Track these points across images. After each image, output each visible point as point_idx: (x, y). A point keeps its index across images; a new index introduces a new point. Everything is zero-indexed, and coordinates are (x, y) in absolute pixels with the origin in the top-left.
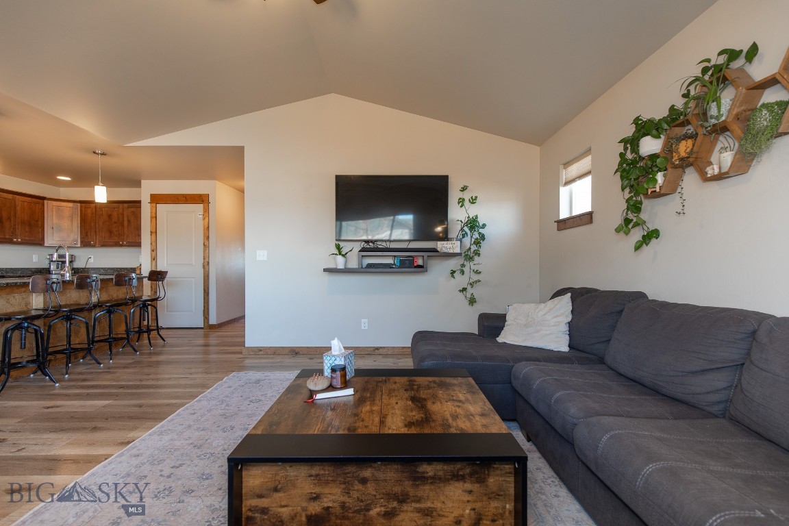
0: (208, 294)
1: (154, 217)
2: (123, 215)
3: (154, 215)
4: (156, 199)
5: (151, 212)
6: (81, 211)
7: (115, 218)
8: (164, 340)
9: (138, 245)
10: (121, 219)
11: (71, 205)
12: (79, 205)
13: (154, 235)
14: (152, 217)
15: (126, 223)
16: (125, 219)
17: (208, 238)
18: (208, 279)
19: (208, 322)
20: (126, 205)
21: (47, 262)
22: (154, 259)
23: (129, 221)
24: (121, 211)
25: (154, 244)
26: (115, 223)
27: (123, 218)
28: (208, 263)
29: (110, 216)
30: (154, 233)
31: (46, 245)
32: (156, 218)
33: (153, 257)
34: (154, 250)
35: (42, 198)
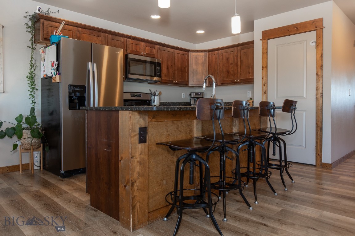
0: (321, 129)
1: (265, 53)
2: (237, 56)
3: (266, 51)
4: (268, 35)
5: (263, 48)
6: (209, 57)
7: (231, 61)
8: (292, 180)
9: (250, 81)
10: (236, 60)
11: (203, 54)
12: (207, 53)
13: (265, 70)
14: (263, 53)
15: (239, 63)
16: (239, 60)
17: (322, 67)
18: (322, 112)
19: (321, 160)
20: (239, 48)
21: (189, 98)
22: (265, 92)
23: (242, 61)
24: (235, 53)
25: (265, 78)
26: (232, 64)
27: (237, 59)
28: (322, 94)
29: (227, 59)
30: (265, 68)
31: (190, 85)
32: (267, 53)
33: (264, 91)
34: (265, 84)
35: (188, 51)
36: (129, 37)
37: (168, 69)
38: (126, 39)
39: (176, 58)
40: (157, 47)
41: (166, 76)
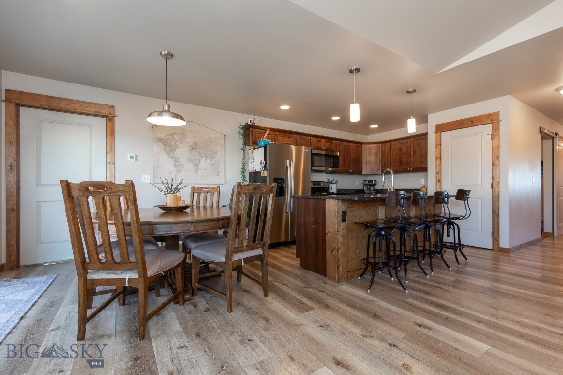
0: (498, 215)
1: (439, 144)
2: (410, 147)
3: (439, 143)
4: (441, 128)
5: (436, 140)
6: (381, 148)
7: (404, 151)
9: (424, 170)
10: (409, 151)
11: (375, 145)
12: (380, 144)
13: (439, 160)
14: (437, 145)
15: (412, 153)
16: (412, 150)
17: (498, 157)
18: (499, 200)
19: (498, 245)
20: (412, 139)
22: (439, 181)
23: (415, 152)
24: (408, 144)
25: (438, 168)
26: (404, 154)
27: (410, 150)
28: (499, 183)
29: (400, 150)
30: (439, 158)
31: (363, 174)
32: (441, 144)
33: (438, 179)
34: (439, 173)
35: (361, 143)
36: (313, 136)
37: (344, 160)
38: (310, 137)
39: (351, 151)
40: (335, 141)
41: (342, 167)
